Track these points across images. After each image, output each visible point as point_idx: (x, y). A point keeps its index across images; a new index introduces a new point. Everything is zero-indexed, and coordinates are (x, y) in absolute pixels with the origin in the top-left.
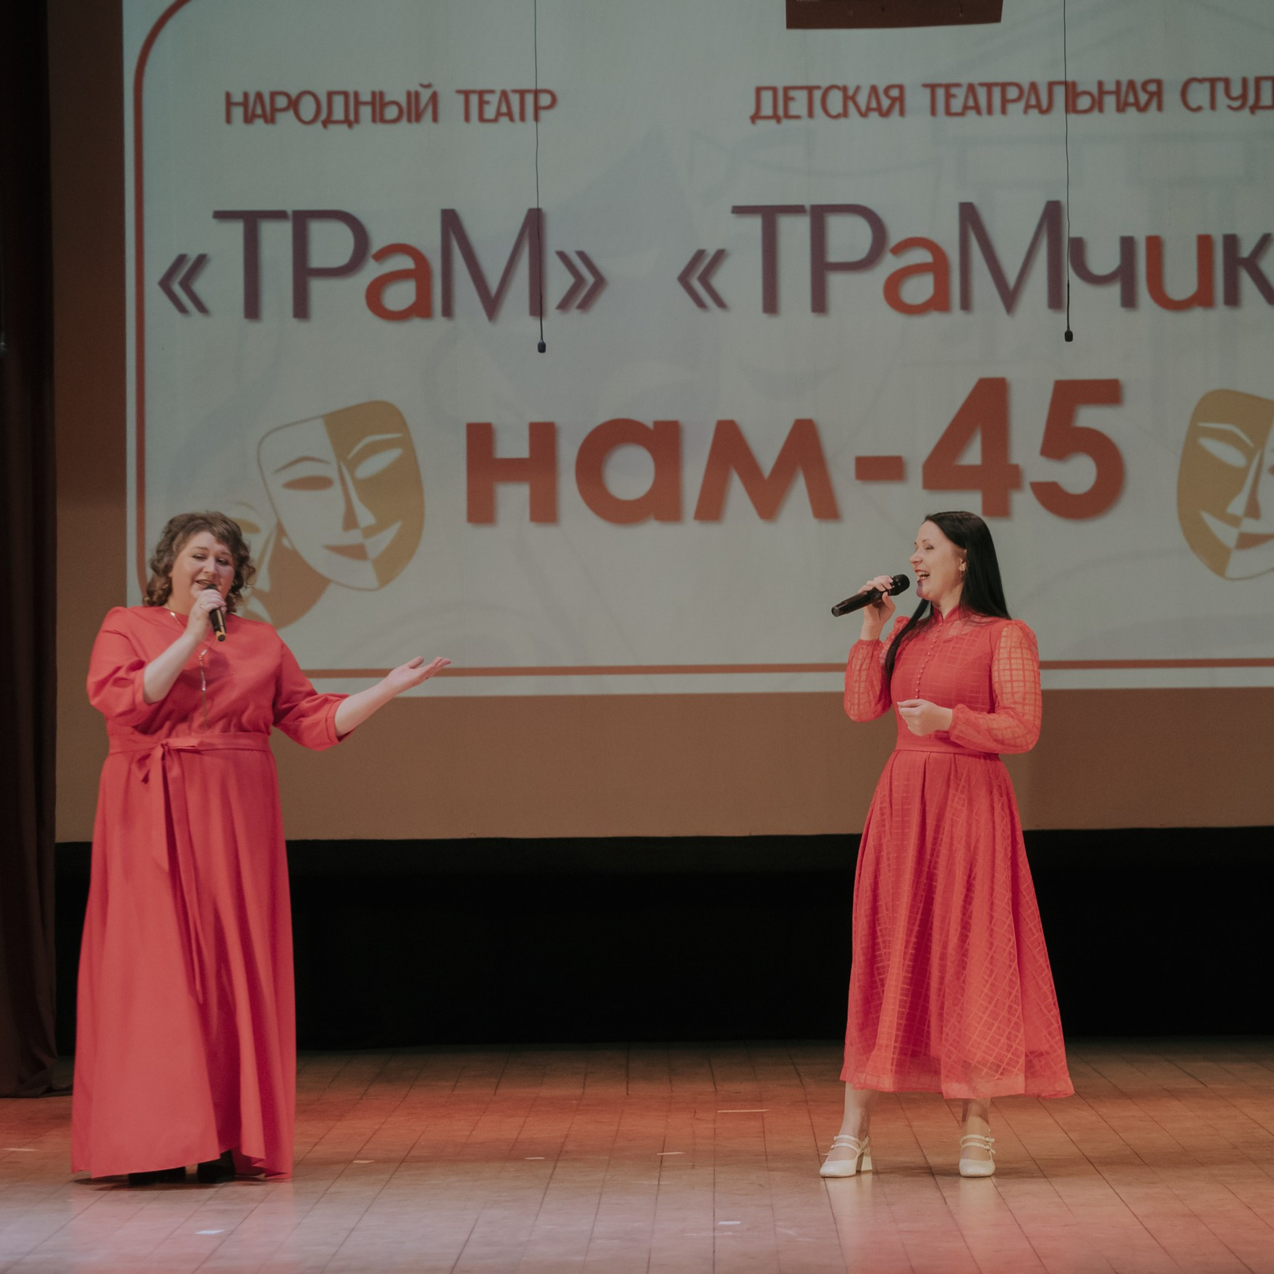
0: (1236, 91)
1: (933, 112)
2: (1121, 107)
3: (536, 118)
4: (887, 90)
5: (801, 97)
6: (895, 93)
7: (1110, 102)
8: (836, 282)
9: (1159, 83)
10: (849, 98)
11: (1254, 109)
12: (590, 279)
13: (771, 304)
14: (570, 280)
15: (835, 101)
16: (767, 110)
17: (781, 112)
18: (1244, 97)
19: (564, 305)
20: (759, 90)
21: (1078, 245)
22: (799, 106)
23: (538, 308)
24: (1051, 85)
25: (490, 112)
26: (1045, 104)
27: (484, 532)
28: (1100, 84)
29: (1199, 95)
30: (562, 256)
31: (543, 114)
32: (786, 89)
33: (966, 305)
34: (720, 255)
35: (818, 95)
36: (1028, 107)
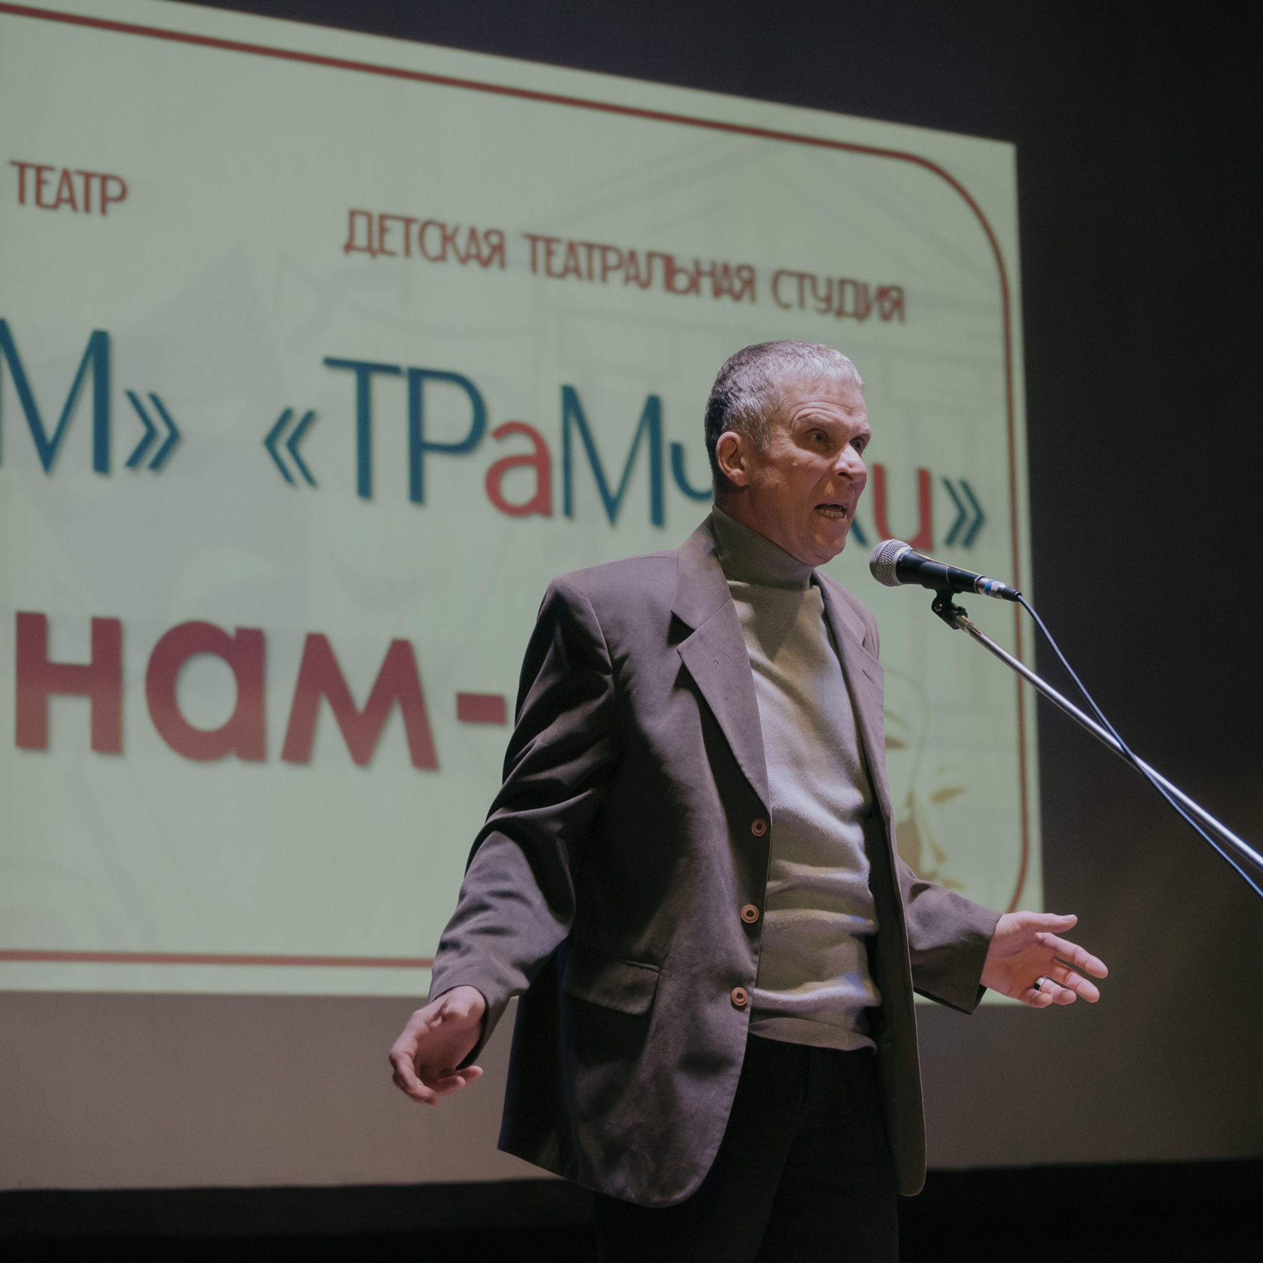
0: (822, 291)
1: (534, 268)
2: (717, 292)
3: (104, 211)
4: (488, 234)
5: (396, 230)
6: (494, 239)
7: (706, 284)
8: (434, 464)
9: (751, 269)
10: (447, 239)
11: (840, 313)
12: (163, 432)
13: (365, 488)
14: (140, 431)
15: (433, 238)
16: (361, 240)
17: (376, 244)
18: (828, 299)
19: (133, 461)
20: (353, 214)
21: (678, 451)
22: (395, 239)
23: (102, 463)
24: (651, 256)
25: (49, 195)
26: (643, 275)
27: (33, 761)
28: (697, 263)
29: (789, 289)
30: (133, 398)
31: (112, 207)
32: (383, 218)
33: (568, 511)
34: (309, 418)
35: (415, 229)
36: (628, 279)
